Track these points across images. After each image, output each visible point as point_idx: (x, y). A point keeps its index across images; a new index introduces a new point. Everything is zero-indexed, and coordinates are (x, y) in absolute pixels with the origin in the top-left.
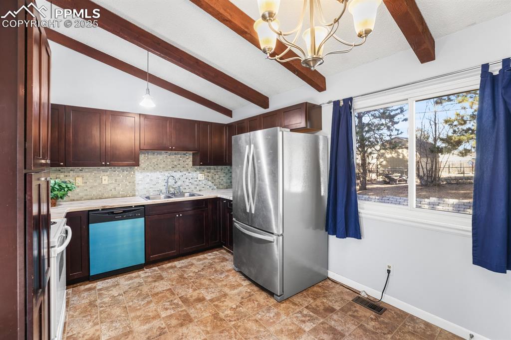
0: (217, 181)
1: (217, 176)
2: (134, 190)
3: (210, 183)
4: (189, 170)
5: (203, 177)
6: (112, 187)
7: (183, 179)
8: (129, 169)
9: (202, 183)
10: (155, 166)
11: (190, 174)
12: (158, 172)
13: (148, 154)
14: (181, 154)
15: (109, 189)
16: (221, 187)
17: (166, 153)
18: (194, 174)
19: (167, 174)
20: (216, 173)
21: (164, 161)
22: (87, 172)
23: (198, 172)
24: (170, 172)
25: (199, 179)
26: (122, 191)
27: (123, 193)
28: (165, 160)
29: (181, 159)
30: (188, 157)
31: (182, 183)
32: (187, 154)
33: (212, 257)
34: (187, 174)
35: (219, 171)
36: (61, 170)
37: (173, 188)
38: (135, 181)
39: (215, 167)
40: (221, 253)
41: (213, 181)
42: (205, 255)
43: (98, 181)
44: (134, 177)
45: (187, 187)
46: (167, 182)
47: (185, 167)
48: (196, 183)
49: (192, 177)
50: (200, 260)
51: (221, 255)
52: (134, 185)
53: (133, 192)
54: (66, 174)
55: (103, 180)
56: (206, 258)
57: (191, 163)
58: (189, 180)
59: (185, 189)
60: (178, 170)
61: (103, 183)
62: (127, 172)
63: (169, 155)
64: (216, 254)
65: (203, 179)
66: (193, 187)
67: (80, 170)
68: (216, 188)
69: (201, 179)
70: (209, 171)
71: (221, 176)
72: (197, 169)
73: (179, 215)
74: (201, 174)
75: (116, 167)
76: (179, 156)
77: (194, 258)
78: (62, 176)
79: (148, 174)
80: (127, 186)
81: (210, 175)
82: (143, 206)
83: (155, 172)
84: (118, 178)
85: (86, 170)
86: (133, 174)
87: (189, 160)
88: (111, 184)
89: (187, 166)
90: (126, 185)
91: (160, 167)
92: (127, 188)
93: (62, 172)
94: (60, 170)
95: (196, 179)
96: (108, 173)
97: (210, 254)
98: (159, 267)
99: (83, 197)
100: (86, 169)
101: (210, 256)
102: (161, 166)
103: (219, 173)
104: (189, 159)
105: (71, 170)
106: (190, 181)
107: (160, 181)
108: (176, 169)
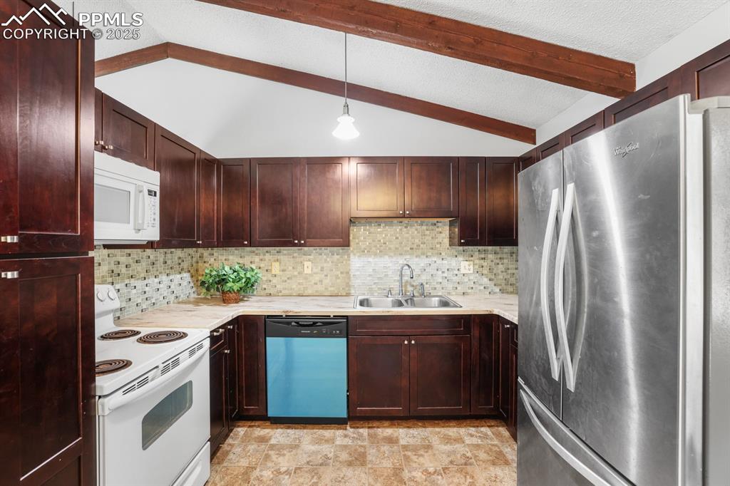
0: (501, 277)
1: (500, 266)
2: (348, 285)
3: (485, 280)
4: (443, 254)
5: (471, 267)
6: (317, 278)
7: (431, 270)
8: (341, 251)
9: (469, 280)
10: (381, 246)
11: (445, 262)
12: (387, 257)
13: (370, 225)
14: (427, 225)
15: (313, 282)
16: (511, 289)
17: (401, 222)
18: (453, 263)
19: (402, 261)
20: (498, 261)
21: (397, 238)
22: (285, 255)
23: (461, 258)
24: (408, 257)
25: (463, 271)
26: (331, 287)
27: (332, 289)
28: (398, 235)
29: (428, 232)
30: (440, 230)
31: (429, 277)
32: (439, 224)
33: (475, 441)
34: (439, 261)
35: (505, 256)
36: (257, 252)
37: (413, 286)
38: (350, 270)
39: (497, 248)
40: (498, 435)
41: (493, 277)
42: (462, 431)
43: (299, 268)
44: (349, 265)
45: (438, 286)
46: (401, 275)
47: (436, 248)
48: (455, 279)
49: (447, 267)
50: (448, 440)
51: (496, 442)
52: (349, 278)
53: (347, 289)
54: (261, 257)
55: (305, 266)
56: (459, 440)
57: (447, 241)
58: (443, 272)
59: (435, 289)
60: (423, 254)
61: (305, 272)
62: (338, 257)
63: (406, 227)
64: (486, 436)
65: (472, 272)
66: (450, 286)
67: (277, 252)
68: (498, 290)
69: (467, 272)
70: (483, 256)
71: (510, 266)
72: (459, 253)
73: (410, 342)
74: (467, 263)
75: (323, 248)
76: (424, 227)
77: (437, 429)
78: (257, 259)
79: (370, 259)
80: (339, 278)
81: (485, 264)
82: (347, 317)
83: (381, 257)
84: (325, 265)
85: (285, 252)
86: (346, 260)
87: (443, 235)
88: (314, 273)
89: (438, 246)
90: (337, 277)
91: (390, 249)
92: (338, 281)
93: (257, 254)
94: (254, 252)
95: (456, 272)
96: (311, 257)
97: (472, 430)
98: (372, 431)
99: (281, 292)
100: (284, 250)
101: (472, 436)
102: (392, 246)
103: (505, 261)
104: (443, 231)
105: (267, 252)
106: (445, 275)
107: (390, 273)
108: (419, 252)
